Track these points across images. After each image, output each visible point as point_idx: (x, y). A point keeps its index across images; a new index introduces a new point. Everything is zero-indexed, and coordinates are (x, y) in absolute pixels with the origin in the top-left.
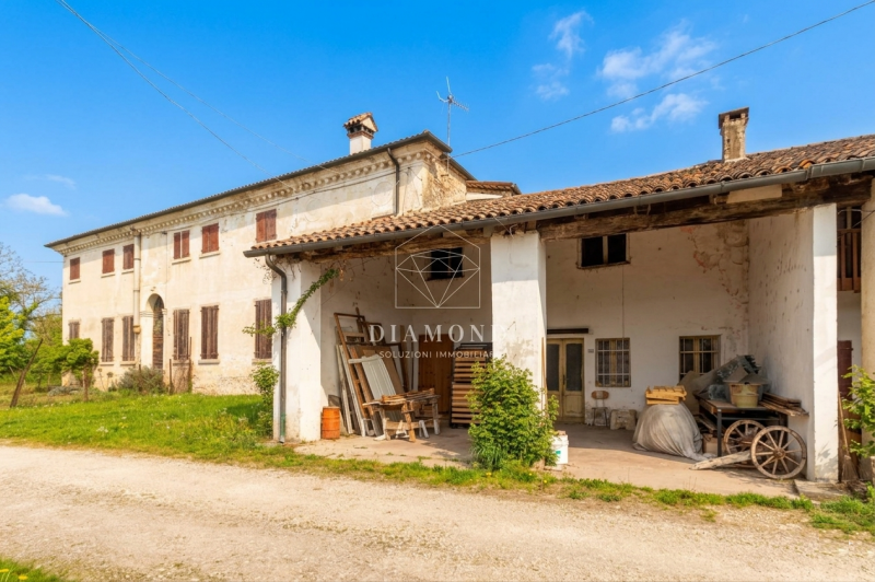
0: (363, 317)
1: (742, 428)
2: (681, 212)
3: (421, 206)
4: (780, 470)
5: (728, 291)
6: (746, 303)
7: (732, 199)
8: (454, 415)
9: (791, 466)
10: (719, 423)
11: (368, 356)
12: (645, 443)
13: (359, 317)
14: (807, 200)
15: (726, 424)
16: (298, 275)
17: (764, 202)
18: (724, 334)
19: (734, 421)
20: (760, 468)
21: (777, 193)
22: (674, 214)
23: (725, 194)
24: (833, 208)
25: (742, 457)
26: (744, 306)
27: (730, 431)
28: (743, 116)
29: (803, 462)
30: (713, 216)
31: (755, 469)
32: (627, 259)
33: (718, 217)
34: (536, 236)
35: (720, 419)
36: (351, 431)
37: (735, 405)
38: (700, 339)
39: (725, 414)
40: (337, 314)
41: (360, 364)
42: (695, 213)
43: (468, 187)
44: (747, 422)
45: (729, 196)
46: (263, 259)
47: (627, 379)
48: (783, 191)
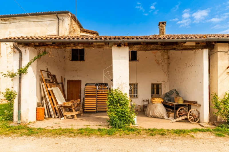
0: (50, 72)
1: (181, 109)
2: (170, 46)
3: (68, 34)
4: (195, 121)
5: (164, 71)
6: (168, 75)
7: (186, 44)
8: (85, 109)
9: (197, 119)
10: (175, 108)
11: (54, 87)
12: (152, 115)
13: (48, 72)
14: (201, 47)
15: (177, 109)
16: (28, 52)
17: (191, 46)
18: (163, 83)
19: (179, 108)
20: (190, 121)
21: (194, 44)
22: (169, 46)
23: (185, 42)
24: (208, 50)
25: (183, 118)
26: (167, 76)
27: (178, 111)
28: (165, 23)
29: (199, 118)
30: (179, 48)
31: (189, 121)
32: (137, 59)
33: (180, 49)
34: (128, 48)
35: (175, 107)
36: (47, 116)
37: (178, 103)
38: (156, 84)
39: (176, 105)
40: (41, 70)
41: (52, 91)
42: (175, 47)
43: (81, 31)
44: (182, 108)
45: (186, 43)
46: (11, 44)
47: (137, 96)
48: (196, 44)
